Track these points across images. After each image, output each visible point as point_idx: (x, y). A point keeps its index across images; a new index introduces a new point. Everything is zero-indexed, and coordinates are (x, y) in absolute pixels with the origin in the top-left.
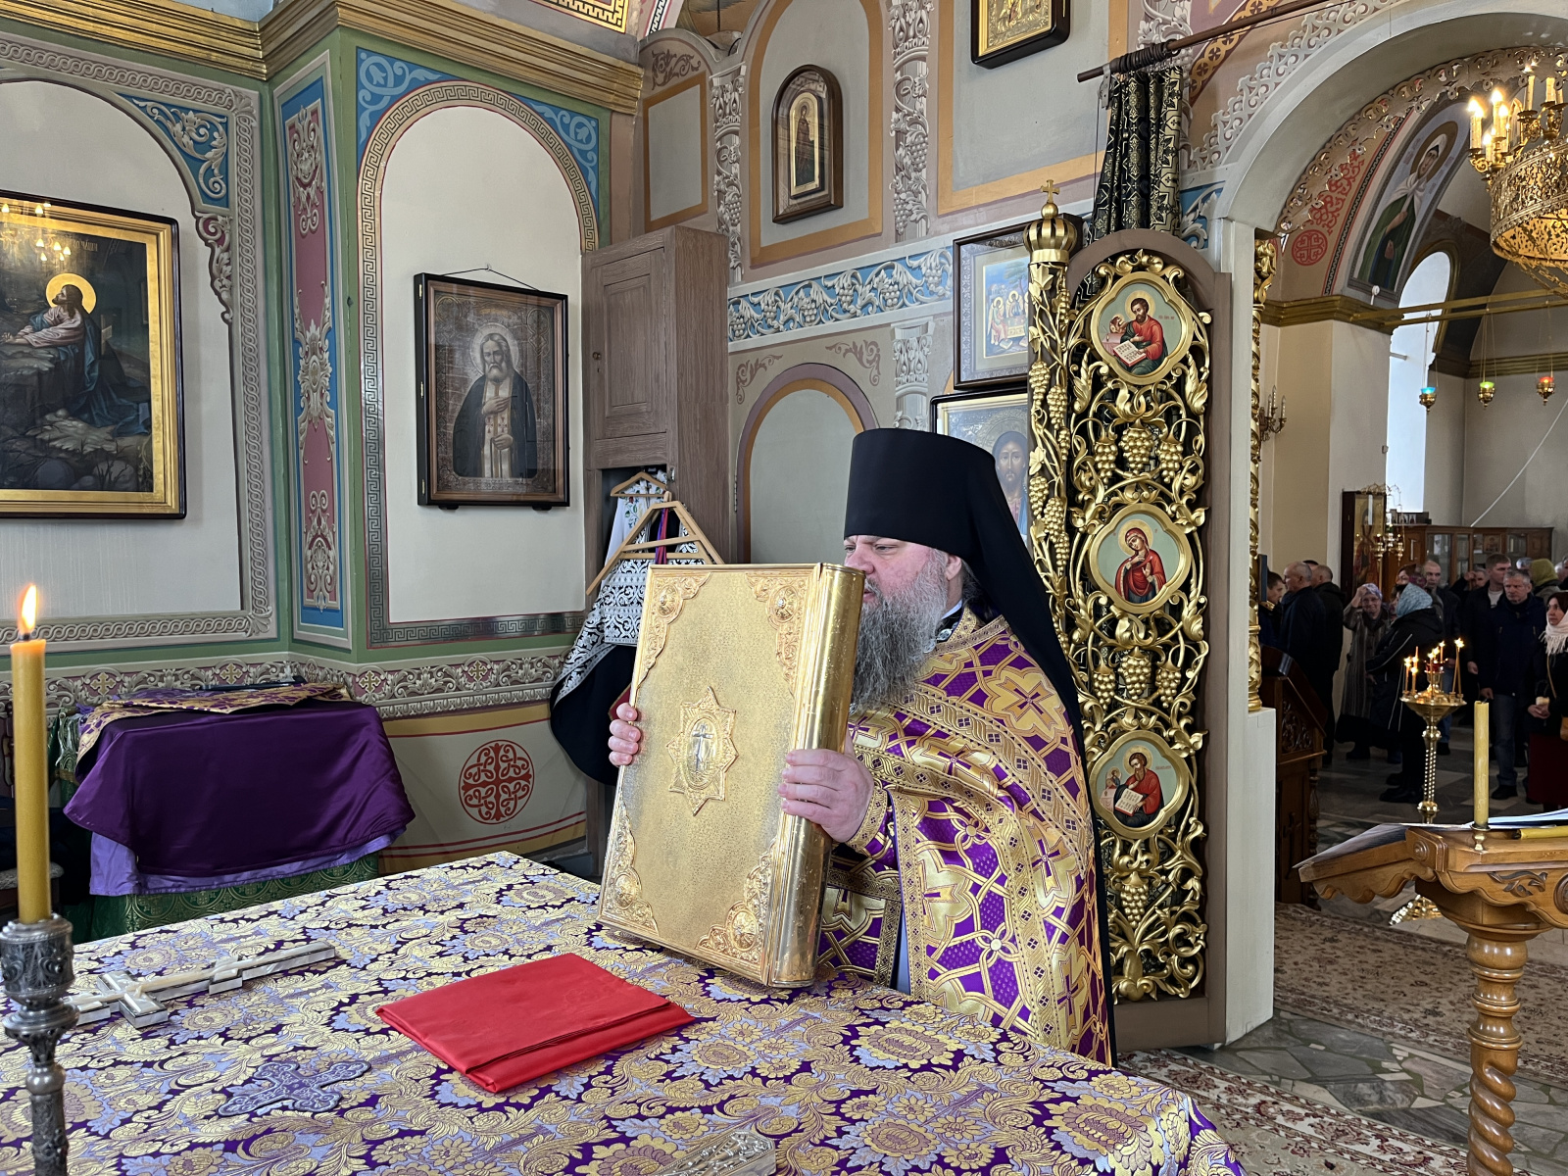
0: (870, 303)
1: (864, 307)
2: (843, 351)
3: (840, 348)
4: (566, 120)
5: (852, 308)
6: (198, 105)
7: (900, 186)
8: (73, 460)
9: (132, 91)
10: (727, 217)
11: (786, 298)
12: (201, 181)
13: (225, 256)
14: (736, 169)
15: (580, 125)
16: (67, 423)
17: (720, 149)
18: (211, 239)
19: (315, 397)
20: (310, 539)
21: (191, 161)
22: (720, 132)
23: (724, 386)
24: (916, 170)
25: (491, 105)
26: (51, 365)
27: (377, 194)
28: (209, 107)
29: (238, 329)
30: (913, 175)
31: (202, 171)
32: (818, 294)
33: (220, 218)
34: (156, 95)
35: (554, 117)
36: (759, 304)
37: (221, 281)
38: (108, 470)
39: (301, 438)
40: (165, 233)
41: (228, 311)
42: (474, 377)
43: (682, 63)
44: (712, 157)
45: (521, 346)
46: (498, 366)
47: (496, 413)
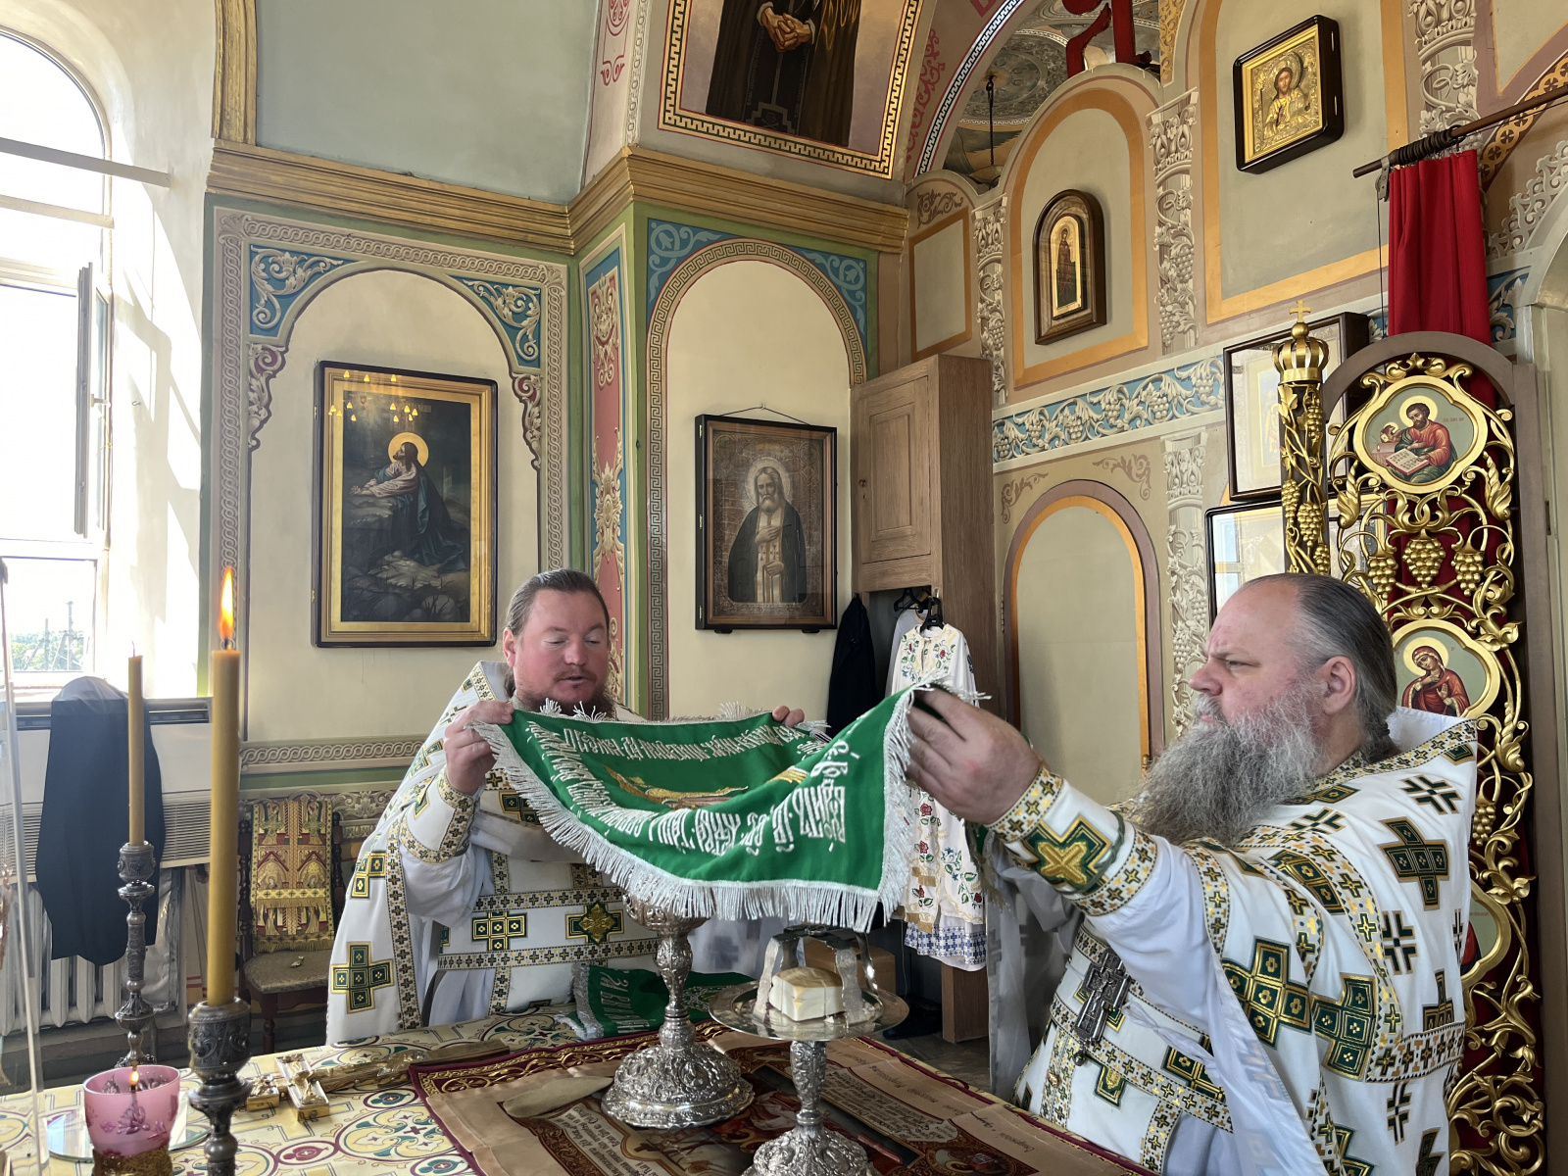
0: (1138, 417)
1: (1132, 420)
2: (1111, 466)
3: (1107, 464)
4: (836, 264)
5: (1119, 423)
6: (517, 280)
7: (1166, 299)
8: (406, 595)
9: (464, 273)
10: (990, 342)
11: (1051, 417)
12: (518, 346)
13: (536, 410)
14: (998, 296)
15: (849, 268)
16: (402, 563)
17: (983, 279)
18: (525, 396)
19: (608, 532)
21: (509, 329)
22: (983, 262)
23: (989, 505)
24: (1182, 282)
25: (765, 257)
26: (390, 513)
27: (664, 346)
28: (526, 282)
29: (545, 474)
30: (1179, 286)
31: (519, 337)
32: (1083, 410)
33: (532, 377)
34: (481, 275)
35: (824, 262)
36: (1024, 424)
37: (532, 432)
38: (434, 604)
40: (486, 395)
41: (537, 459)
42: (748, 506)
43: (946, 200)
45: (792, 478)
46: (770, 497)
47: (769, 542)
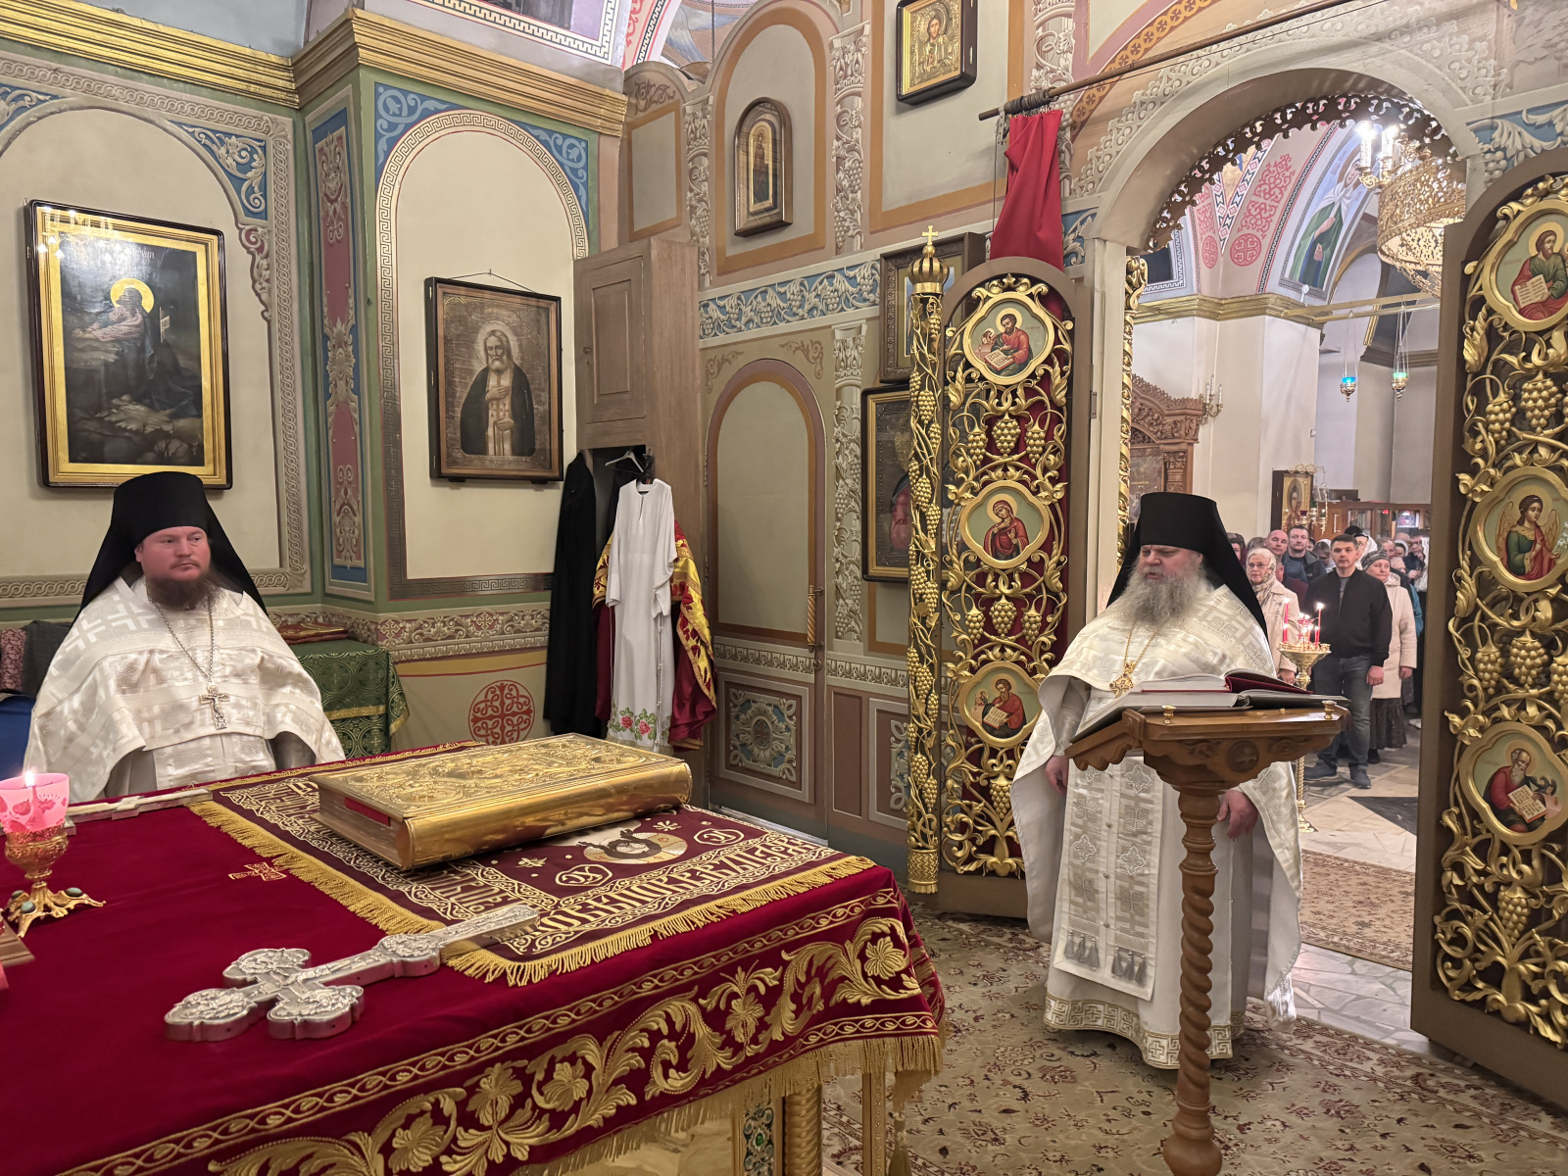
0: (815, 308)
1: (810, 311)
2: (793, 349)
3: (790, 347)
4: (559, 142)
5: (800, 312)
6: (239, 131)
7: (840, 205)
8: (136, 439)
9: (183, 118)
10: (697, 229)
11: (747, 301)
12: (243, 197)
13: (265, 262)
14: (705, 187)
15: (572, 146)
16: (131, 407)
17: (692, 169)
18: (253, 248)
19: (341, 384)
20: (338, 507)
21: (234, 180)
22: (692, 154)
24: (852, 192)
25: (492, 130)
26: (116, 358)
27: (394, 210)
28: (250, 132)
29: (276, 326)
30: (850, 195)
31: (244, 188)
33: (260, 229)
34: (203, 122)
35: (548, 139)
36: (724, 306)
38: (166, 447)
39: (330, 420)
40: (212, 242)
41: (267, 310)
42: (478, 368)
43: (660, 92)
44: (686, 175)
45: (519, 340)
46: (499, 358)
47: (498, 399)
